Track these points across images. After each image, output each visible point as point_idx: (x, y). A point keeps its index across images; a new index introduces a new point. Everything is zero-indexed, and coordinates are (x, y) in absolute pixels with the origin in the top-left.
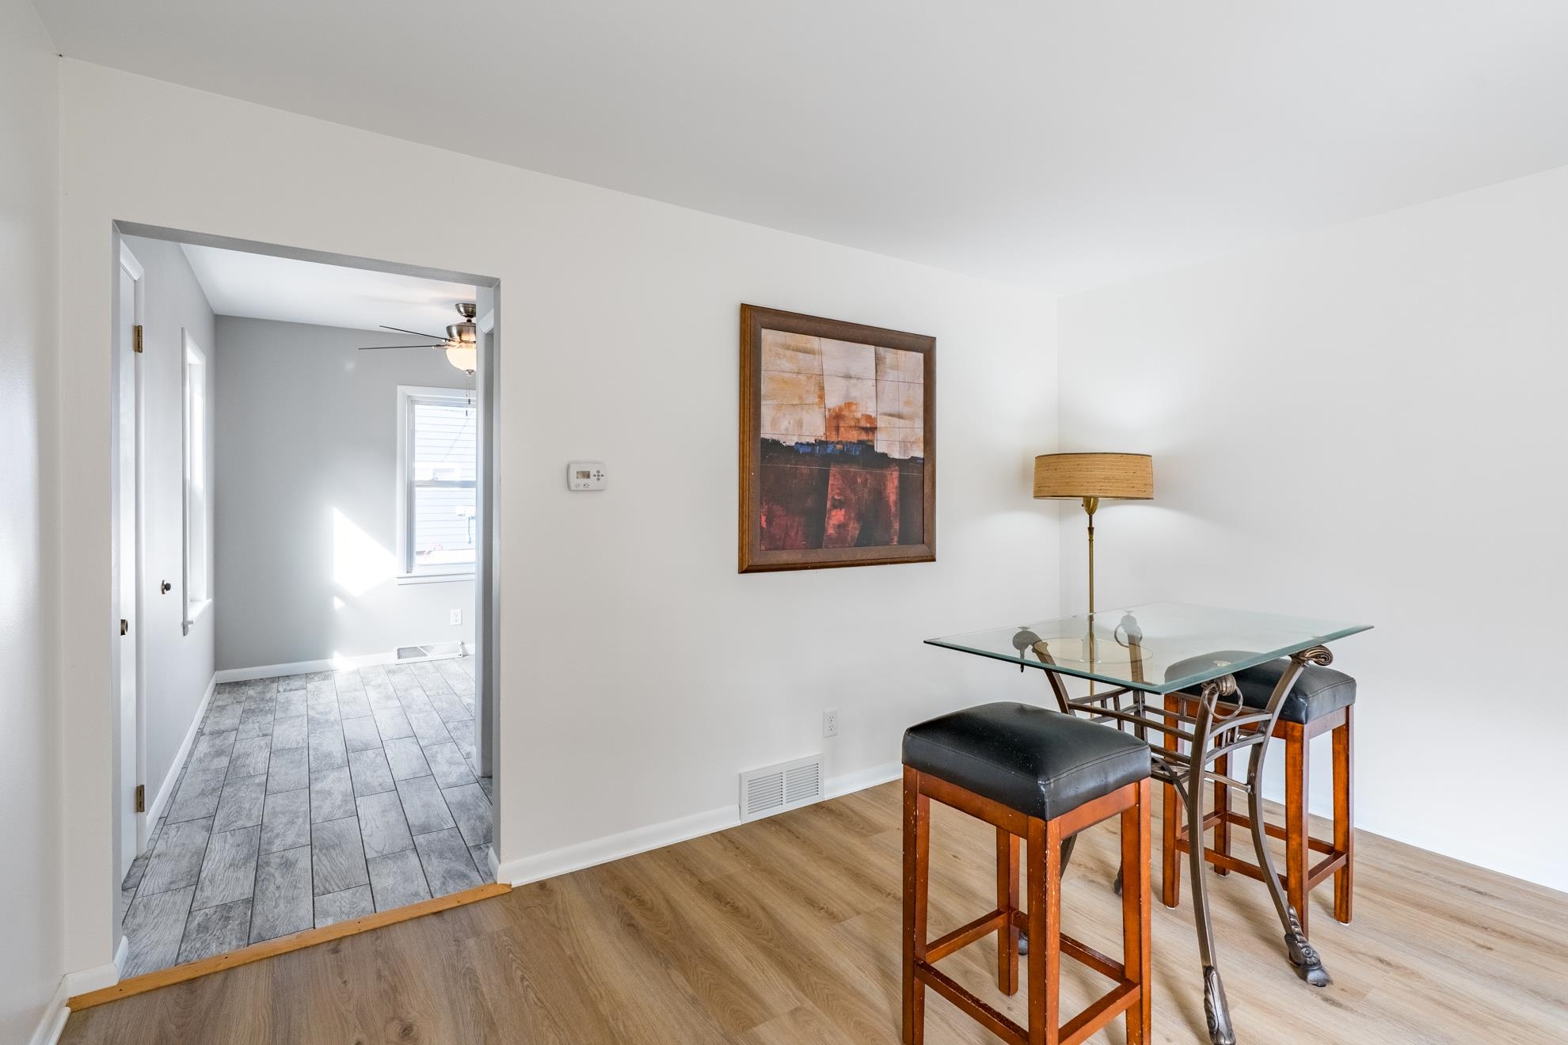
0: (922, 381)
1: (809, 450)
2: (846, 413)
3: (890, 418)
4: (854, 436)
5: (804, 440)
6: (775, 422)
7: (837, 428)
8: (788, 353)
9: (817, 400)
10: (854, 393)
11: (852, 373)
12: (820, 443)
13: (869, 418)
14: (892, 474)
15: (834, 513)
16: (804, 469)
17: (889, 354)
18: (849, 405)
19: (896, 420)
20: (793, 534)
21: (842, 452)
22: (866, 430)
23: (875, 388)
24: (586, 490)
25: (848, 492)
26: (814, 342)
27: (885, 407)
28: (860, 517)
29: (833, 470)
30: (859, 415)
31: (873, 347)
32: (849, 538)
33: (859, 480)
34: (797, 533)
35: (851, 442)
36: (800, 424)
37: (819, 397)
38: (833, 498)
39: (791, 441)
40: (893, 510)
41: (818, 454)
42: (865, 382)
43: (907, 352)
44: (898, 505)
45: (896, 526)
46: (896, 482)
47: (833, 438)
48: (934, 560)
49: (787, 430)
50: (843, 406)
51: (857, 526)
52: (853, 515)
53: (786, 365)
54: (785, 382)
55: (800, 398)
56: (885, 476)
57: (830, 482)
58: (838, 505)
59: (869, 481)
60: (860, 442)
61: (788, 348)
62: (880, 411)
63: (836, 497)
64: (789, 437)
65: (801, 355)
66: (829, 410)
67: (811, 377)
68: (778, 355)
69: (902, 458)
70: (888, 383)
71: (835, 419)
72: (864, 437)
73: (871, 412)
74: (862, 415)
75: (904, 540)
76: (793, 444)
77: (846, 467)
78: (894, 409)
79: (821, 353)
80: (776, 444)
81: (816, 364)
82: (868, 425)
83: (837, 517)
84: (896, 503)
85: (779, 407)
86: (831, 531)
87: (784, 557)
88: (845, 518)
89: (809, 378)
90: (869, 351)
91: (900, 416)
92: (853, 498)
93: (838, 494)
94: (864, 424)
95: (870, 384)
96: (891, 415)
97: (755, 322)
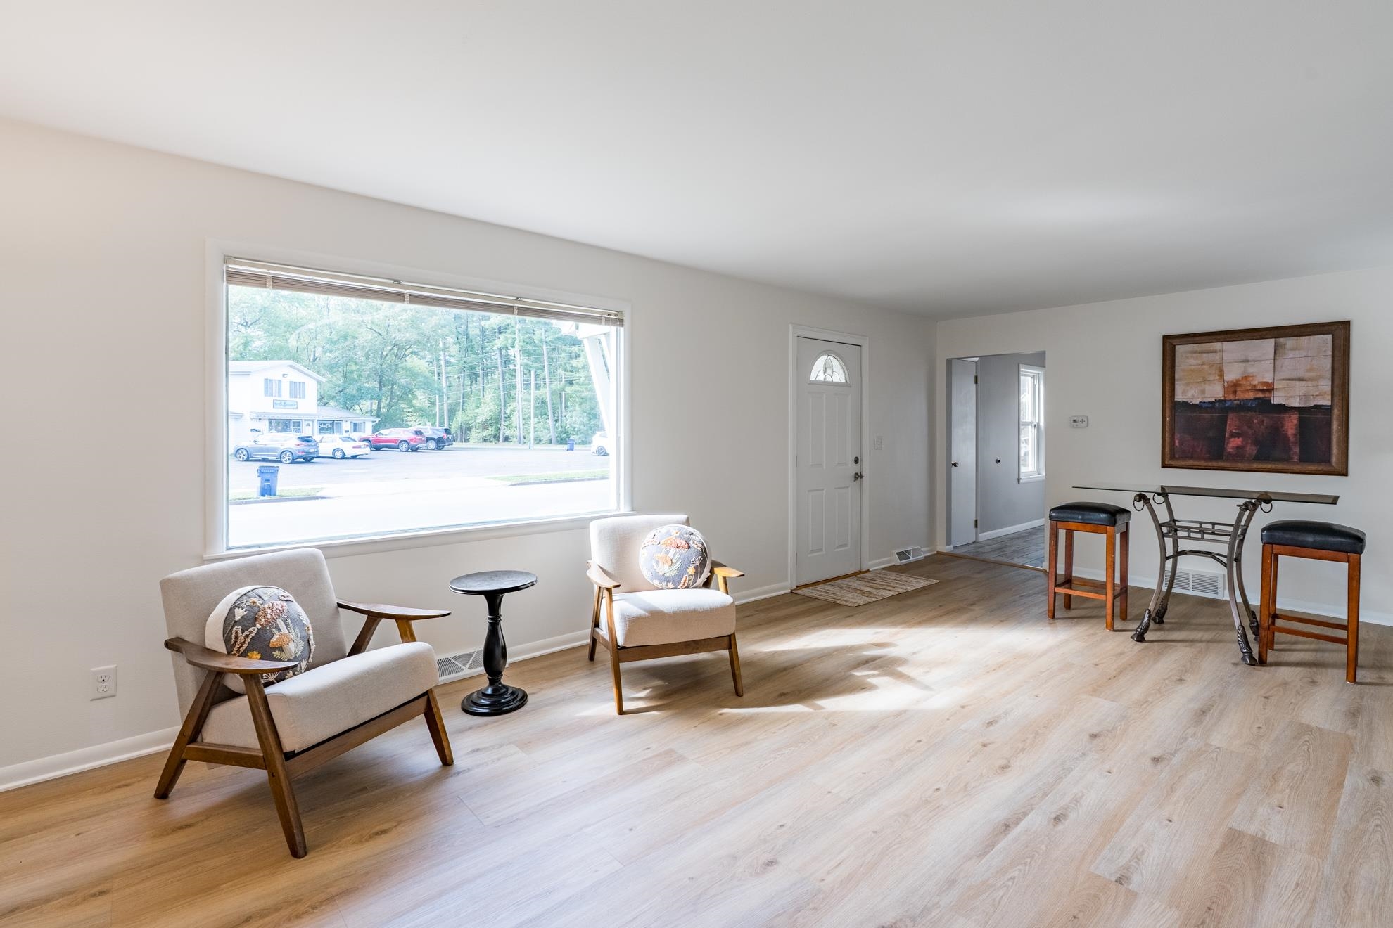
0: (1331, 353)
1: (1211, 405)
2: (1243, 382)
3: (1288, 382)
4: (1251, 395)
5: (1206, 400)
6: (1184, 393)
7: (1235, 392)
8: (1195, 355)
9: (1217, 377)
10: (1251, 370)
11: (1250, 358)
12: (1220, 401)
13: (1266, 383)
14: (1290, 417)
15: (1232, 439)
16: (1206, 416)
17: (1290, 342)
18: (1246, 378)
19: (1297, 383)
20: (1199, 450)
21: (1237, 405)
22: (1263, 391)
23: (1272, 365)
24: (1077, 427)
25: (1245, 428)
26: (1217, 346)
27: (1280, 375)
28: (1256, 442)
29: (1231, 416)
30: (1256, 383)
31: (1273, 340)
32: (1247, 455)
33: (1255, 421)
34: (1201, 450)
35: (1247, 399)
36: (1203, 392)
37: (1218, 375)
38: (1231, 432)
39: (1197, 401)
40: (1292, 439)
41: (1220, 409)
42: (1263, 363)
43: (1312, 337)
44: (1298, 436)
45: (1297, 449)
46: (1295, 422)
47: (1231, 397)
48: (1345, 474)
49: (1193, 395)
50: (1240, 379)
51: (1254, 448)
52: (1250, 441)
53: (1193, 361)
54: (1191, 370)
55: (1204, 378)
56: (1283, 418)
57: (1229, 422)
58: (1233, 435)
59: (1265, 422)
60: (1256, 399)
61: (1195, 352)
62: (1278, 377)
63: (1234, 431)
64: (1195, 399)
65: (1205, 355)
66: (1228, 382)
67: (1212, 366)
68: (1187, 358)
69: (1301, 406)
70: (1287, 360)
71: (1234, 387)
72: (1260, 395)
73: (1268, 378)
74: (1259, 382)
75: (1302, 460)
76: (1198, 402)
77: (1242, 414)
78: (1295, 375)
79: (1222, 351)
80: (1186, 403)
81: (1217, 357)
82: (1265, 388)
83: (1233, 444)
84: (1295, 435)
85: (1188, 384)
86: (1229, 450)
87: (1191, 463)
88: (1242, 443)
89: (1211, 366)
90: (1269, 344)
91: (1300, 379)
92: (1250, 432)
93: (1235, 429)
94: (1260, 387)
95: (1268, 364)
96: (1289, 380)
97: (1170, 344)
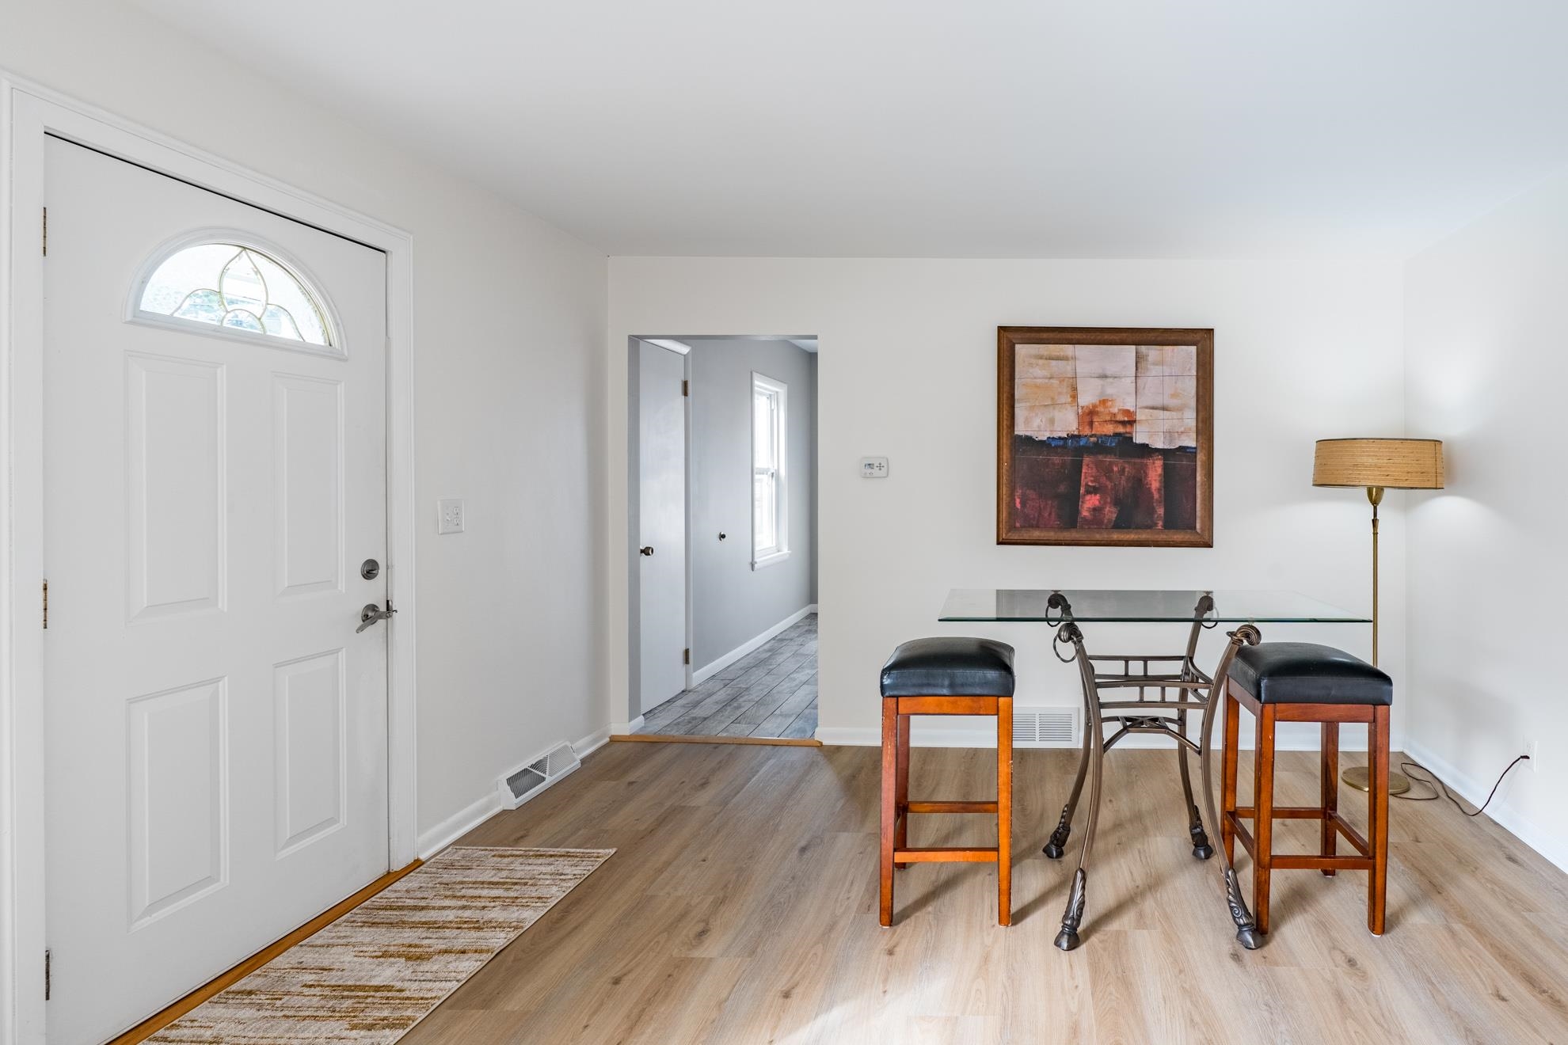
0: (1195, 374)
1: (1061, 443)
2: (1100, 409)
3: (1151, 411)
4: (1110, 429)
5: (1056, 435)
6: (1027, 421)
7: (1091, 424)
8: (1041, 362)
9: (1070, 400)
10: (1110, 391)
11: (1109, 373)
12: (1073, 437)
13: (1127, 412)
14: (1154, 463)
15: (1088, 497)
16: (1056, 459)
17: (1152, 352)
18: (1104, 402)
19: (1161, 413)
20: (1046, 515)
21: (1096, 444)
22: (1123, 423)
23: (1134, 384)
24: (871, 477)
25: (1103, 480)
26: (1068, 349)
27: (1145, 400)
28: (1117, 502)
29: (1086, 460)
30: (1115, 410)
31: (1134, 347)
32: (1106, 521)
33: (1115, 469)
34: (1050, 514)
35: (1105, 435)
36: (1052, 421)
37: (1071, 397)
38: (1087, 485)
39: (1043, 436)
40: (1156, 496)
41: (1072, 448)
42: (1123, 380)
43: (1176, 348)
44: (1163, 492)
45: (1161, 511)
46: (1160, 471)
47: (1087, 431)
48: (1210, 546)
49: (1039, 427)
50: (1098, 403)
51: (1114, 509)
52: (1109, 500)
53: (1038, 372)
54: (1037, 387)
55: (1053, 399)
56: (1146, 465)
57: (1083, 471)
58: (1091, 491)
59: (1127, 470)
60: (1116, 435)
61: (1041, 357)
62: (1140, 404)
63: (1090, 484)
64: (1041, 433)
65: (1054, 363)
66: (1082, 407)
67: (1064, 380)
68: (1031, 365)
69: (1166, 447)
70: (1150, 378)
71: (1089, 416)
72: (1121, 429)
73: (1130, 405)
74: (1119, 410)
75: (1169, 525)
76: (1045, 439)
77: (1100, 457)
78: (1158, 402)
79: (1074, 358)
80: (1029, 439)
81: (1069, 368)
82: (1126, 419)
83: (1090, 502)
84: (1159, 490)
85: (1032, 408)
86: (1085, 513)
87: (1036, 534)
88: (1100, 502)
89: (1062, 381)
90: (1130, 351)
91: (1164, 409)
92: (1109, 485)
93: (1092, 481)
94: (1120, 418)
95: (1128, 382)
96: (1153, 408)
97: (1009, 338)
